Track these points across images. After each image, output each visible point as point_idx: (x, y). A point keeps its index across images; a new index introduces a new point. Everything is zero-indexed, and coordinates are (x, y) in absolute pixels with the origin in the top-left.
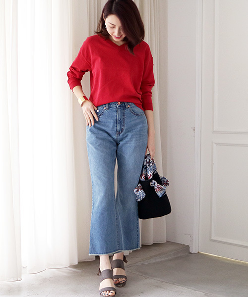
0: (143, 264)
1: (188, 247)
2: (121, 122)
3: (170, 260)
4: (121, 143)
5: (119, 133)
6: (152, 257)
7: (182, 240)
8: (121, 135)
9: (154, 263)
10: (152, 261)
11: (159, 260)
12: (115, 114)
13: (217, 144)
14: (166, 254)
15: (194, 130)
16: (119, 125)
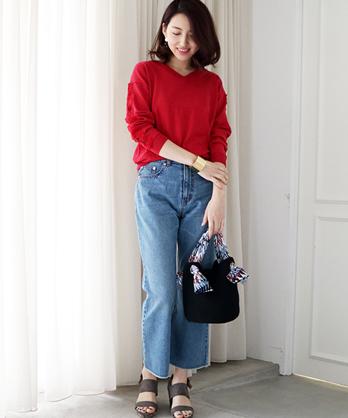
0: (212, 391)
1: (277, 366)
2: (188, 185)
3: (252, 385)
4: (188, 216)
5: (186, 200)
6: (224, 380)
7: (270, 356)
8: (188, 203)
9: (228, 389)
10: (226, 386)
11: (235, 384)
12: (181, 174)
13: (322, 219)
14: (246, 375)
15: (289, 198)
16: (186, 189)
